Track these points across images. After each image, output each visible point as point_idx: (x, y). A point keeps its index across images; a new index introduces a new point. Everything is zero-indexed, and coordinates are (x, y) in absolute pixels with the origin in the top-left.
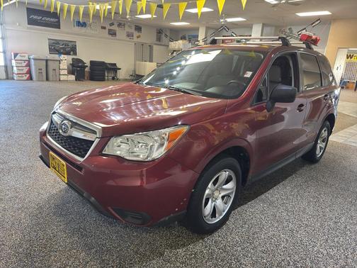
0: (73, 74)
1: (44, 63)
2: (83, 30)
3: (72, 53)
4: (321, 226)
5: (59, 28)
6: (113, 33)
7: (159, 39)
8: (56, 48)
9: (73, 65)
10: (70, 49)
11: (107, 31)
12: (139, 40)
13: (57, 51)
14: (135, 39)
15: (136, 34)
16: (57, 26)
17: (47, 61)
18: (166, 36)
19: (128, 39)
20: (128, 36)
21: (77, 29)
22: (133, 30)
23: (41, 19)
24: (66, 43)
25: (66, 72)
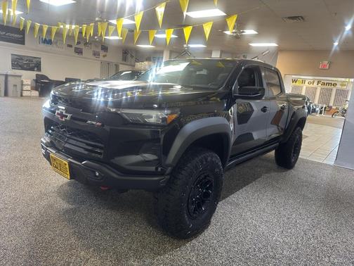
0: (36, 90)
1: (3, 78)
2: (48, 47)
3: (36, 69)
4: (278, 221)
5: (24, 44)
6: (79, 51)
7: (125, 59)
8: (19, 63)
9: (36, 81)
10: (34, 65)
11: (73, 48)
12: (105, 59)
13: (20, 66)
14: (101, 58)
15: (102, 53)
16: (22, 42)
17: (6, 76)
18: (132, 56)
19: (94, 58)
20: (94, 54)
21: (43, 46)
22: (99, 50)
23: (4, 35)
24: (30, 59)
25: (29, 88)
